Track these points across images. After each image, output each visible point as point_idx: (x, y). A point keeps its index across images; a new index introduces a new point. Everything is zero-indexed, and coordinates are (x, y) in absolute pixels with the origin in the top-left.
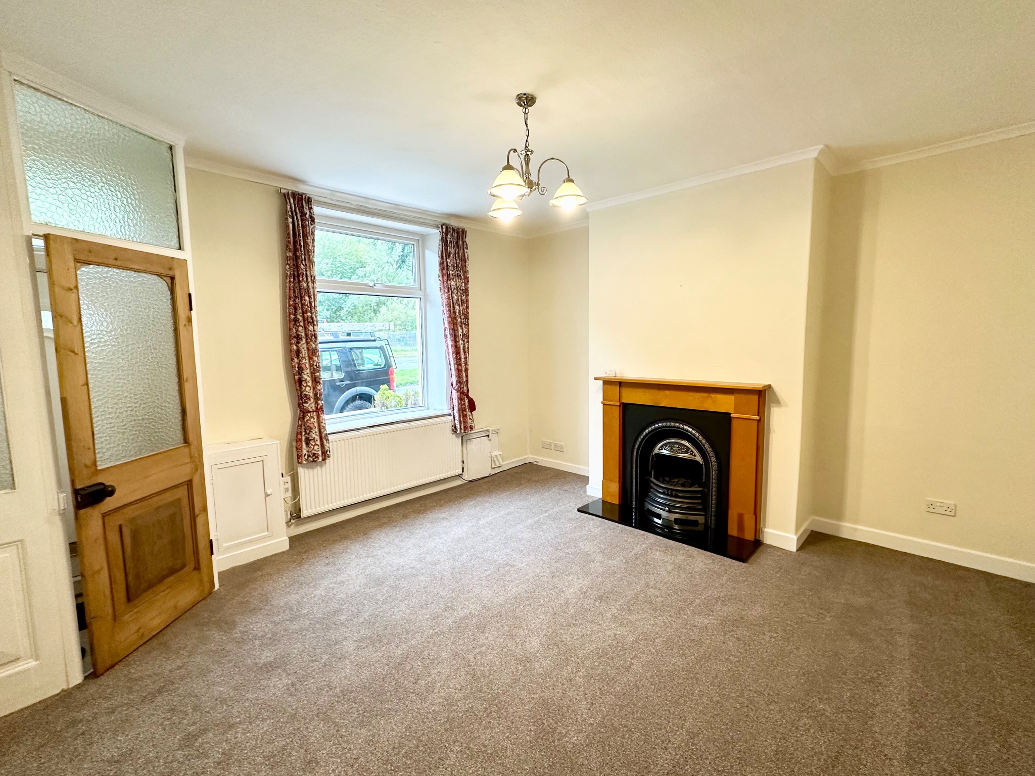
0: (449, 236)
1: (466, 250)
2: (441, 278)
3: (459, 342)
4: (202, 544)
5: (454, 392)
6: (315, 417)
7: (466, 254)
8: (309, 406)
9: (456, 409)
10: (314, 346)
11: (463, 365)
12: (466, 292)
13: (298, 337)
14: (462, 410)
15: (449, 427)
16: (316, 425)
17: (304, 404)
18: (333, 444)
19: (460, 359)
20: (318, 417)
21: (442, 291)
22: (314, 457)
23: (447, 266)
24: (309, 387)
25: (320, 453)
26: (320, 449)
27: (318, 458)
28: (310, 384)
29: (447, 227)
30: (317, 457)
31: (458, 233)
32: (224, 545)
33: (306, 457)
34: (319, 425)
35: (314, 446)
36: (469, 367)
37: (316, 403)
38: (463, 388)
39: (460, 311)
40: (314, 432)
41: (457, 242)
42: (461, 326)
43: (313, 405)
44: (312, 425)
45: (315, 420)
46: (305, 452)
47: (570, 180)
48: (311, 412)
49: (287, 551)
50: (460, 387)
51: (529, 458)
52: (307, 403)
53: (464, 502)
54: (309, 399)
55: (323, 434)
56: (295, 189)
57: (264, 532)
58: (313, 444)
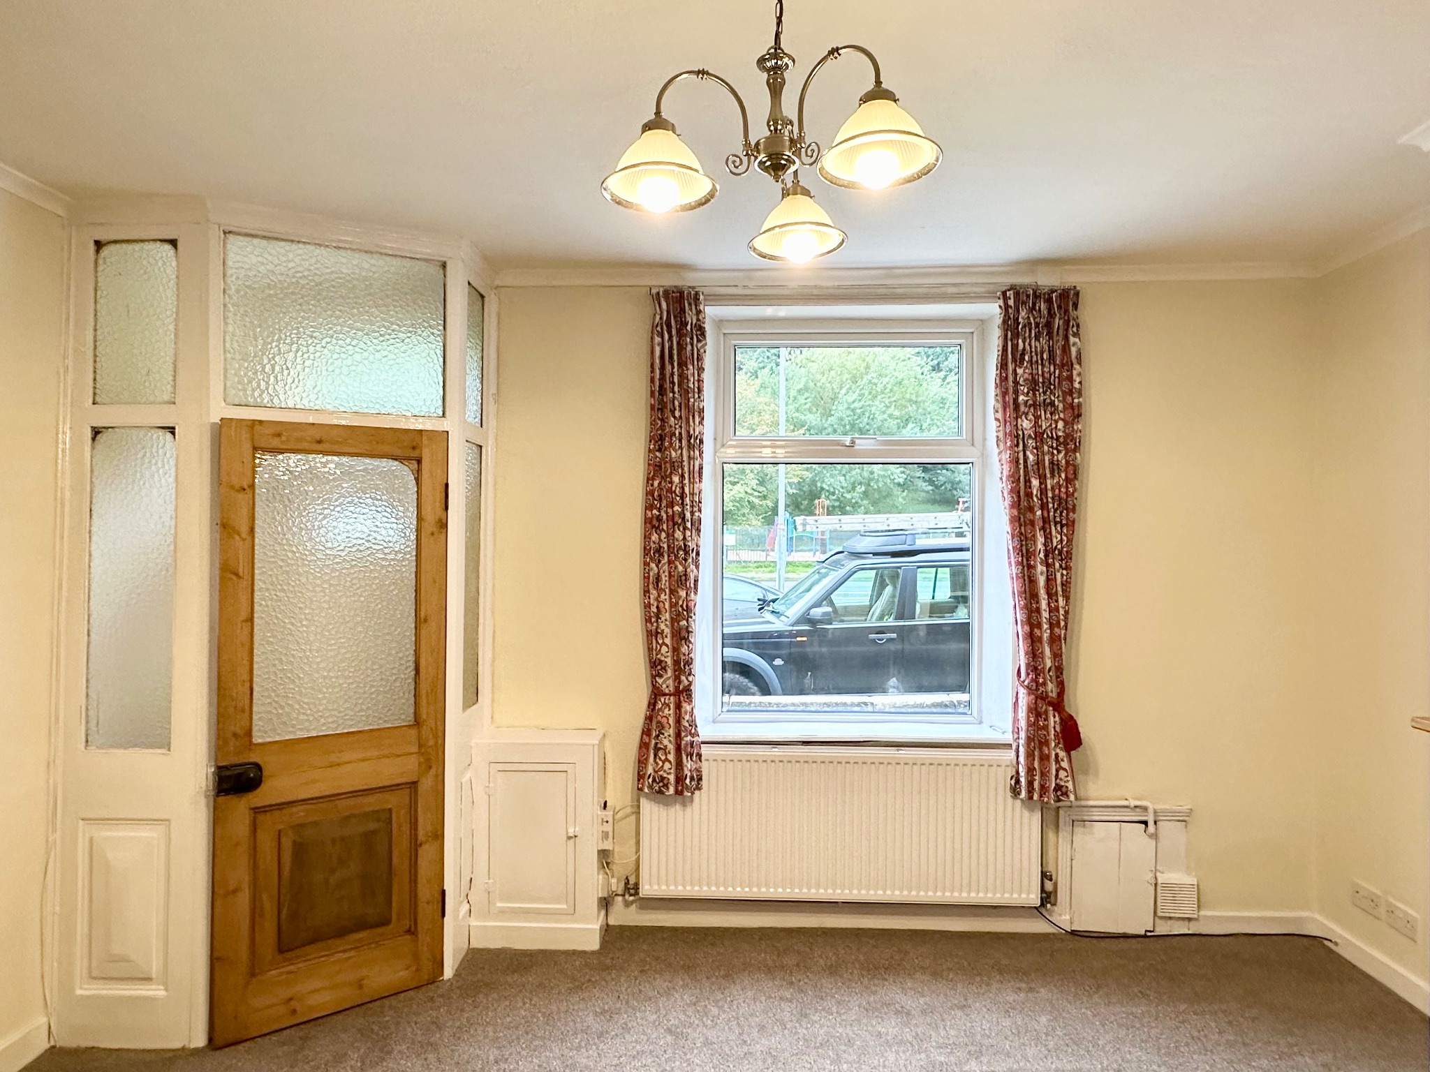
0: (1023, 314)
1: (1072, 340)
3: (1034, 567)
4: (425, 892)
6: (672, 706)
7: (1074, 350)
8: (664, 682)
11: (1045, 626)
13: (659, 551)
15: (1001, 778)
16: (671, 721)
17: (657, 678)
19: (1038, 610)
20: (678, 706)
22: (661, 784)
23: (1016, 383)
24: (667, 646)
25: (672, 778)
26: (672, 771)
27: (668, 788)
28: (668, 641)
29: (1017, 294)
30: (666, 786)
31: (1049, 301)
32: (499, 905)
33: (650, 780)
34: (678, 721)
35: (663, 763)
37: (677, 678)
38: (1044, 684)
39: (1043, 491)
40: (666, 734)
41: (1049, 325)
42: (1043, 528)
43: (670, 682)
44: (664, 720)
45: (671, 712)
46: (650, 770)
47: (879, 93)
48: (665, 695)
49: (593, 953)
50: (1035, 681)
52: (661, 676)
55: (683, 743)
58: (663, 758)
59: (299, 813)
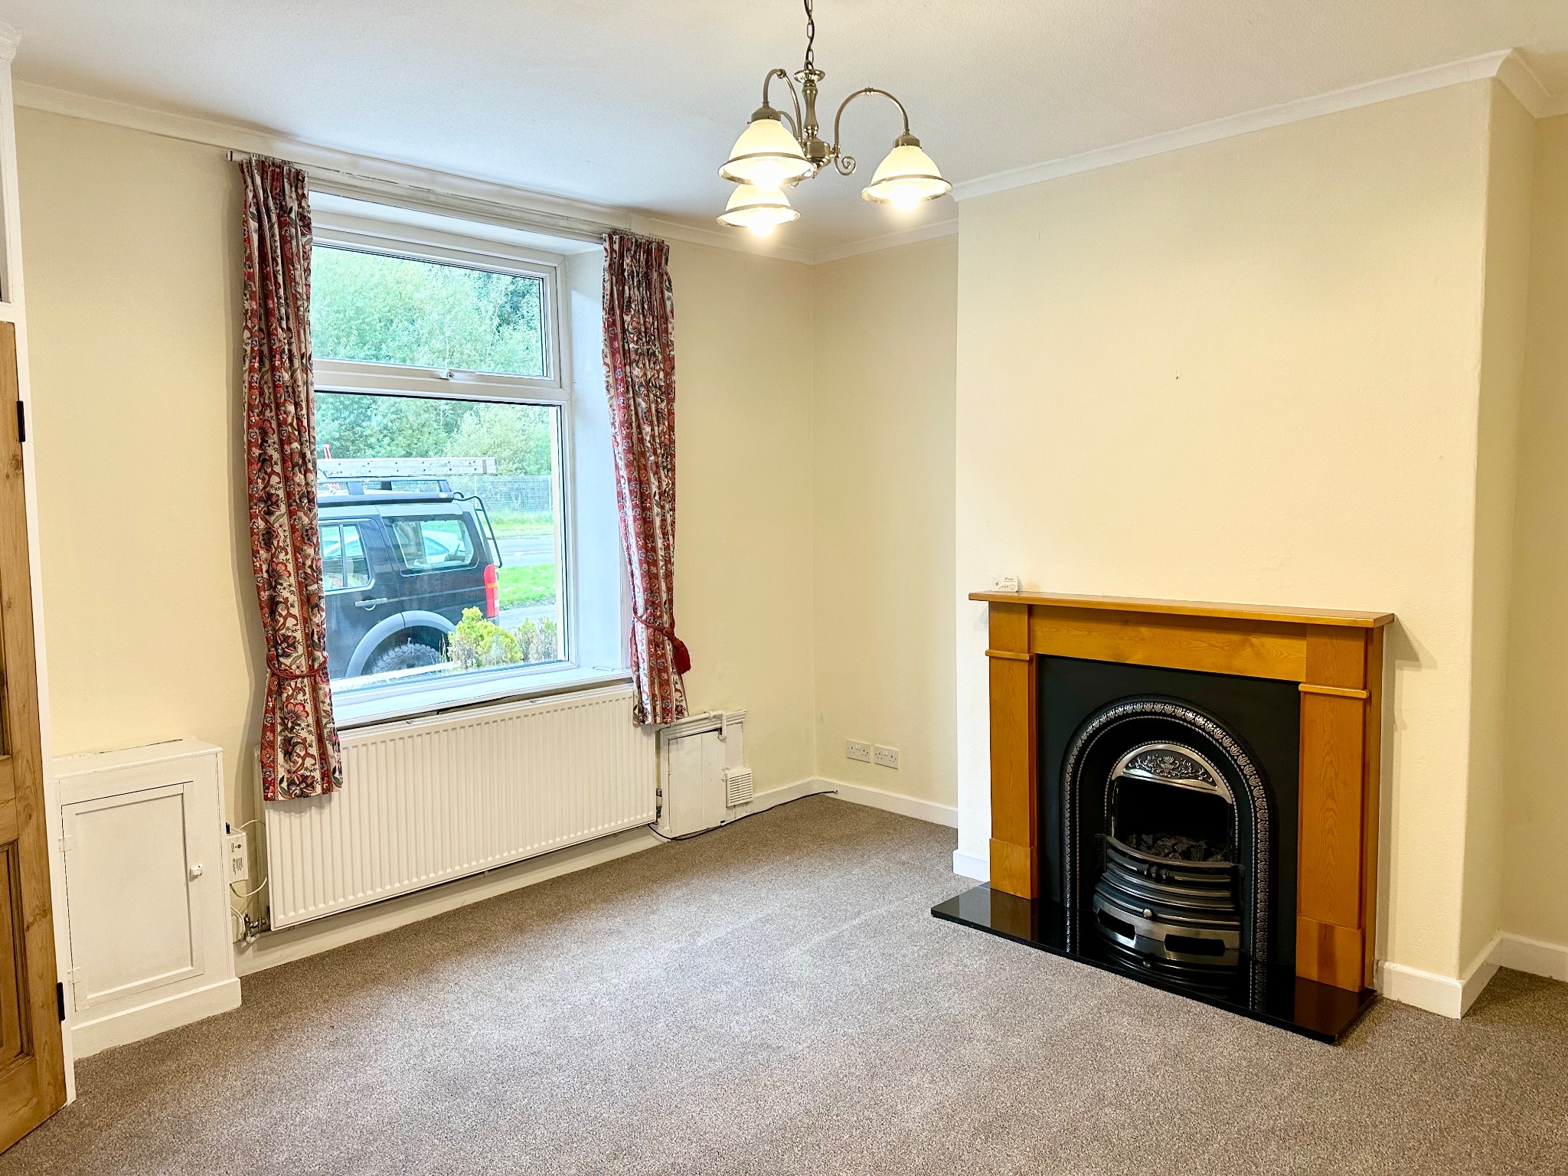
0: (627, 261)
1: (667, 294)
2: (608, 360)
3: (650, 509)
4: (39, 995)
5: (640, 627)
6: (307, 689)
7: (668, 303)
8: (294, 661)
9: (644, 666)
10: (306, 520)
11: (661, 563)
12: (668, 392)
13: (269, 500)
14: (657, 671)
15: (627, 709)
16: (308, 707)
17: (281, 659)
18: (349, 754)
19: (654, 549)
20: (315, 689)
21: (612, 391)
22: (303, 785)
23: (624, 331)
24: (295, 617)
25: (317, 775)
26: (317, 766)
27: (314, 788)
28: (295, 611)
29: (621, 239)
30: (312, 786)
31: (648, 252)
32: (89, 997)
33: (285, 785)
34: (316, 709)
35: (304, 759)
36: (676, 569)
37: (310, 656)
38: (661, 616)
39: (653, 436)
40: (303, 725)
41: (647, 276)
42: (656, 473)
43: (303, 661)
44: (299, 709)
45: (308, 696)
46: (281, 772)
47: (911, 141)
48: (298, 677)
49: (237, 1010)
50: (653, 615)
51: (817, 781)
52: (288, 656)
53: (660, 891)
54: (293, 646)
55: (326, 731)
56: (265, 152)
57: (182, 966)
58: (302, 753)
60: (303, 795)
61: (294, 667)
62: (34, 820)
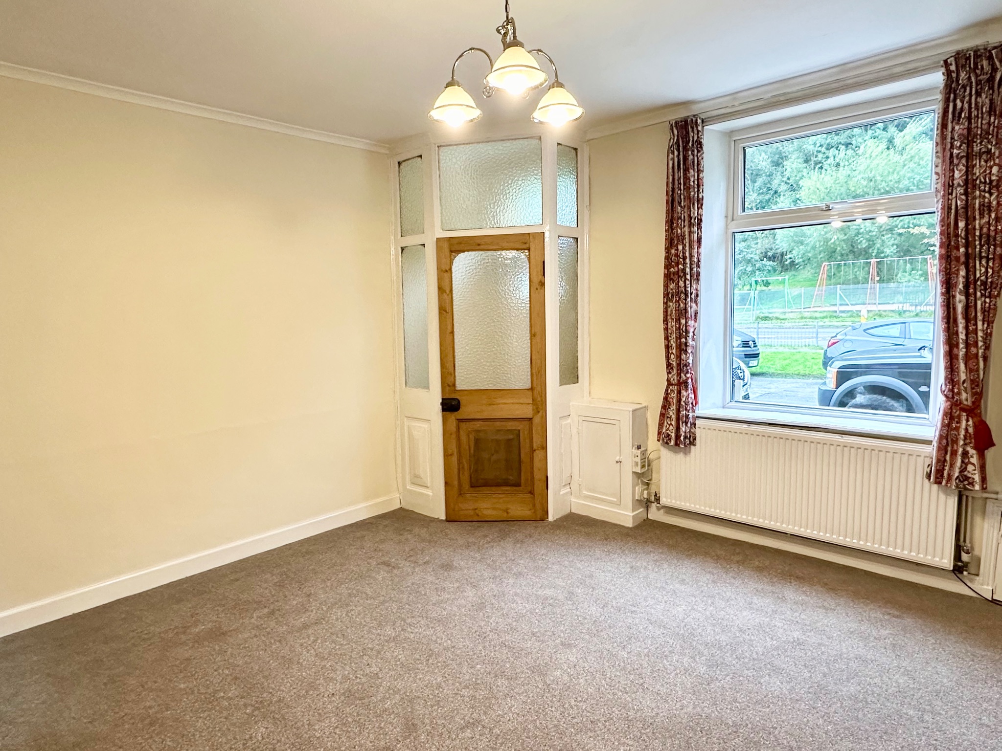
0: (963, 75)
4: (538, 475)
8: (672, 377)
18: (700, 431)
20: (679, 392)
22: (668, 438)
25: (673, 435)
26: (673, 431)
27: (671, 441)
28: (674, 351)
29: (960, 58)
32: (584, 492)
33: (664, 436)
34: (679, 401)
35: (670, 426)
37: (679, 375)
38: (959, 393)
40: (672, 409)
43: (675, 377)
44: (671, 400)
45: (675, 395)
46: (664, 430)
52: (670, 373)
55: (681, 415)
58: (669, 423)
59: (478, 425)
60: (667, 443)
61: (672, 379)
62: (540, 414)
